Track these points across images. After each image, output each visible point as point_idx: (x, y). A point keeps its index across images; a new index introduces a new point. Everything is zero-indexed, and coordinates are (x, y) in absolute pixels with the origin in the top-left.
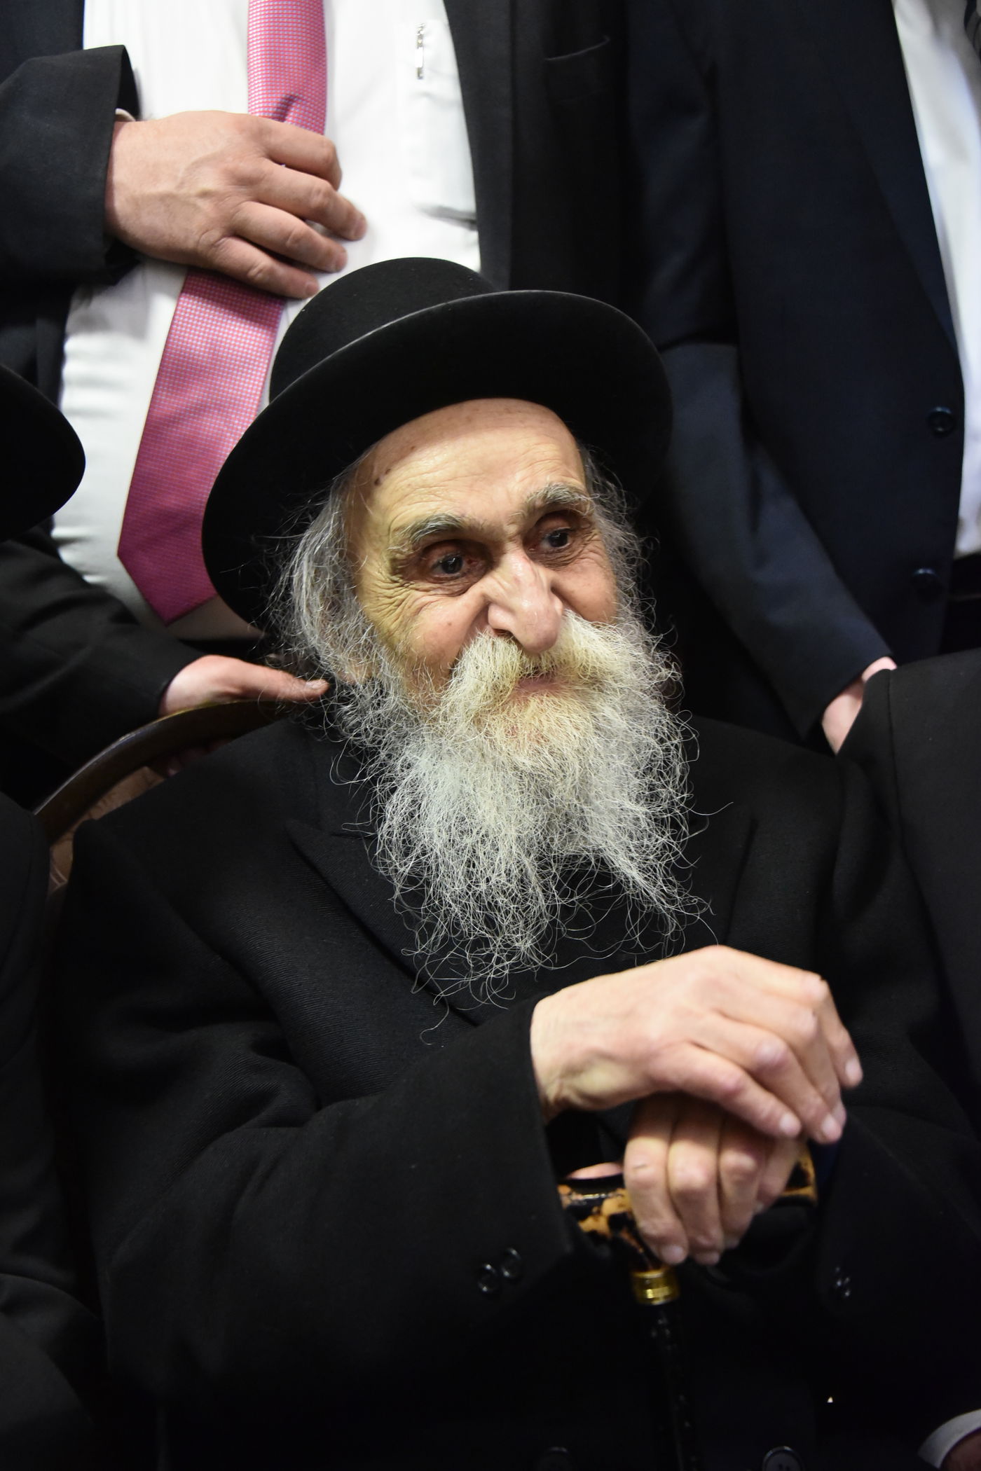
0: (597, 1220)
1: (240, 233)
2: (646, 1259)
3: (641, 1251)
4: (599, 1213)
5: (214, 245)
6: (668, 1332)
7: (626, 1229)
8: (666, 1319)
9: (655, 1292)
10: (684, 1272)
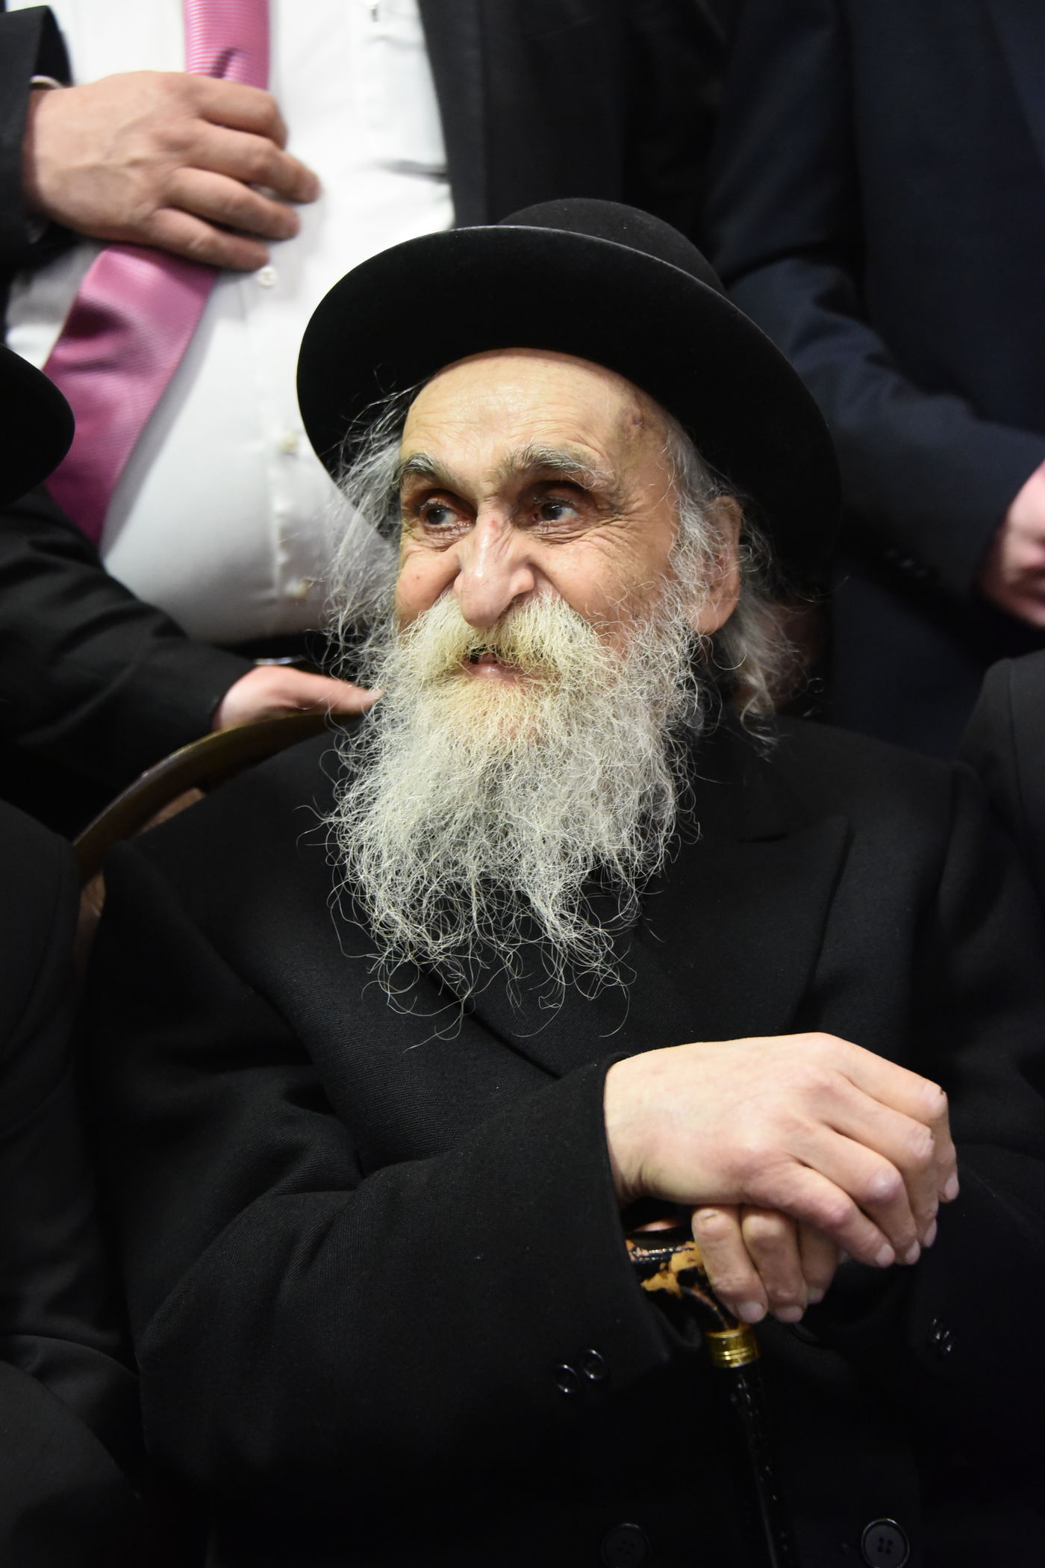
0: (665, 1277)
1: (177, 203)
2: (722, 1318)
3: (715, 1308)
4: (667, 1268)
5: (149, 218)
6: (748, 1396)
7: (697, 1285)
8: (746, 1383)
9: (733, 1354)
10: (764, 1330)
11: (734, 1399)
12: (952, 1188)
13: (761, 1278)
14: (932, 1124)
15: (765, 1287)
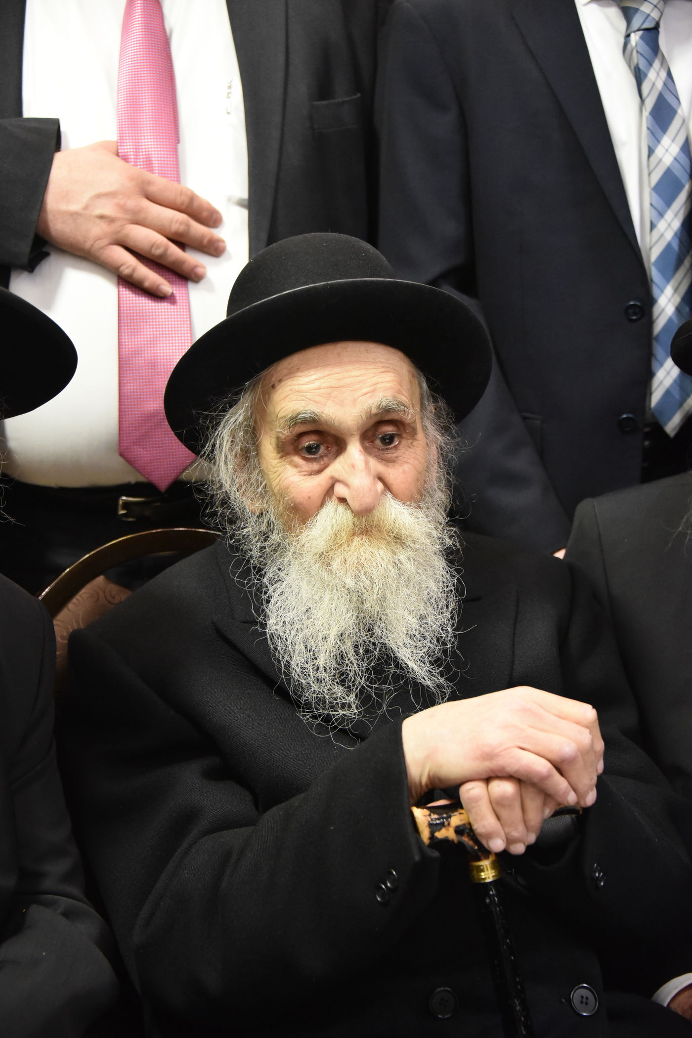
0: (448, 830)
1: (116, 242)
2: (480, 854)
3: (476, 848)
4: (449, 824)
5: (102, 248)
6: (496, 899)
7: (466, 835)
8: (495, 890)
9: (488, 874)
10: (503, 859)
11: (488, 901)
13: (502, 825)
14: (589, 728)
15: (504, 830)
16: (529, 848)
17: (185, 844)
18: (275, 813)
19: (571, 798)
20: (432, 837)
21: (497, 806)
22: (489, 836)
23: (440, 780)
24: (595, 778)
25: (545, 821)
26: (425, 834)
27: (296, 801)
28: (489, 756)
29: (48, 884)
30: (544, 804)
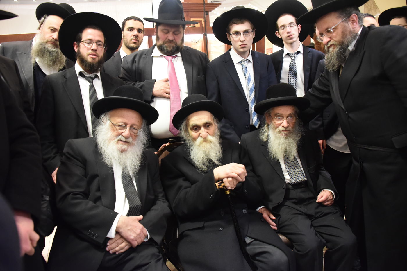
1: (165, 93)
9: (228, 193)
10: (231, 190)
12: (246, 175)
14: (244, 169)
15: (230, 186)
16: (235, 188)
17: (180, 191)
18: (194, 185)
19: (241, 180)
20: (219, 188)
21: (229, 182)
22: (228, 187)
23: (220, 178)
24: (245, 177)
25: (237, 184)
26: (218, 187)
27: (197, 183)
28: (227, 174)
29: (159, 197)
30: (237, 181)
